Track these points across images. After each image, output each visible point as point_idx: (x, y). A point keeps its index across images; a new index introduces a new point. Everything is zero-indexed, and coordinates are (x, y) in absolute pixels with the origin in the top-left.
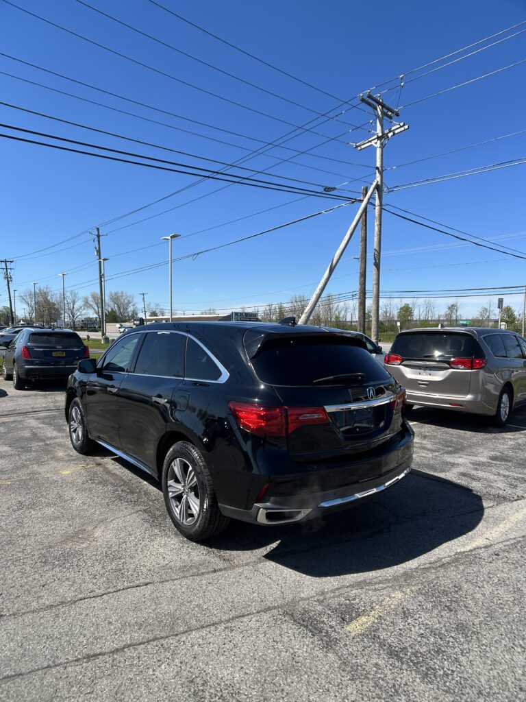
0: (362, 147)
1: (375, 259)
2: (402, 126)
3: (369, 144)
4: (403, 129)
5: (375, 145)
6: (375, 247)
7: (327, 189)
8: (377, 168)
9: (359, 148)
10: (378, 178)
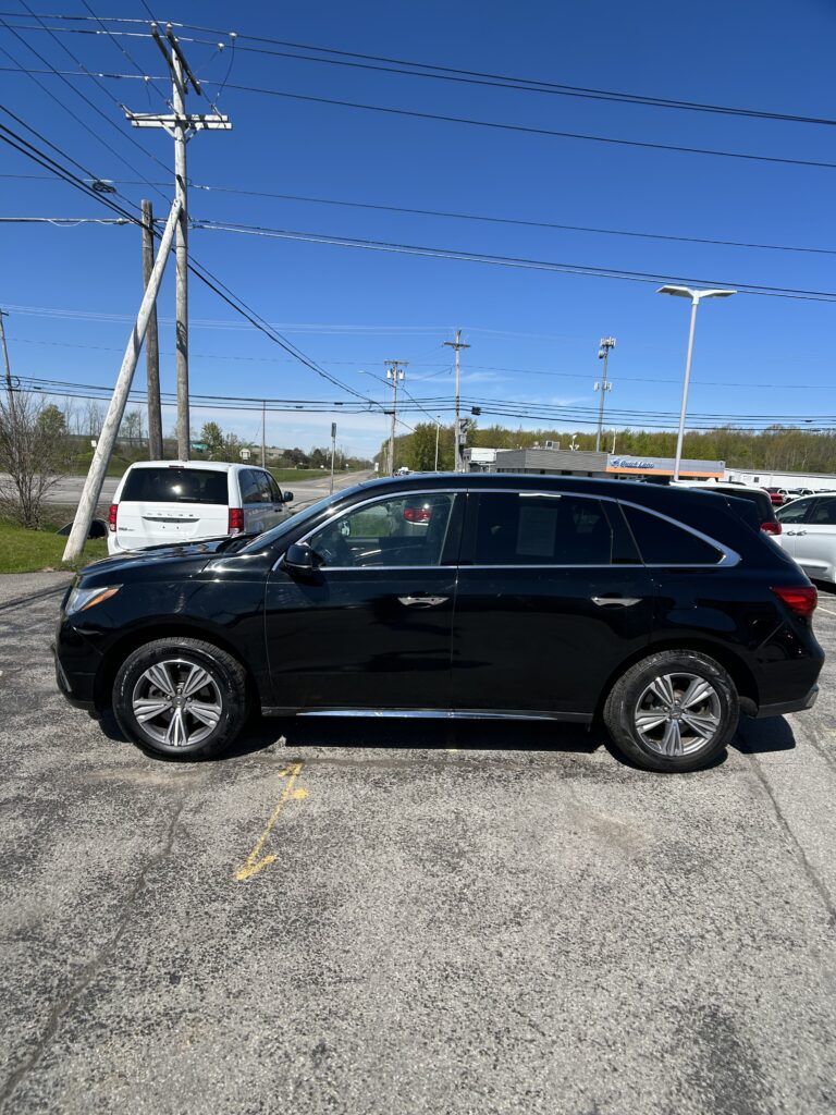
0: (142, 123)
1: (180, 339)
2: (224, 122)
3: (158, 124)
4: (221, 126)
5: (170, 132)
6: (178, 319)
7: (99, 188)
8: (179, 178)
9: (134, 123)
10: (180, 196)
